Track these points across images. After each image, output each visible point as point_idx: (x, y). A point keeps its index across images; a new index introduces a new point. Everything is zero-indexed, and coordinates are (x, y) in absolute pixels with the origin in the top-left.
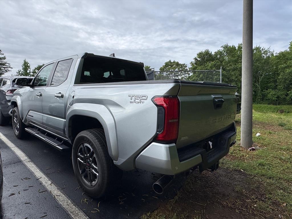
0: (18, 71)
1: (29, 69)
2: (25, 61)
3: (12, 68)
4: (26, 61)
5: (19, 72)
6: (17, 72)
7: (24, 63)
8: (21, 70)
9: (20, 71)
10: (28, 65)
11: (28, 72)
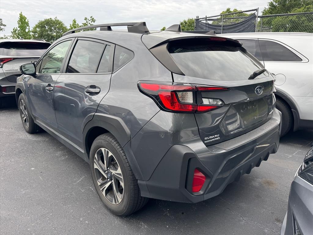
0: (14, 29)
1: (28, 27)
2: (21, 15)
3: (5, 26)
4: (23, 15)
5: (15, 32)
6: (11, 32)
7: (20, 18)
8: (18, 28)
9: (16, 30)
10: (26, 21)
11: (27, 30)
